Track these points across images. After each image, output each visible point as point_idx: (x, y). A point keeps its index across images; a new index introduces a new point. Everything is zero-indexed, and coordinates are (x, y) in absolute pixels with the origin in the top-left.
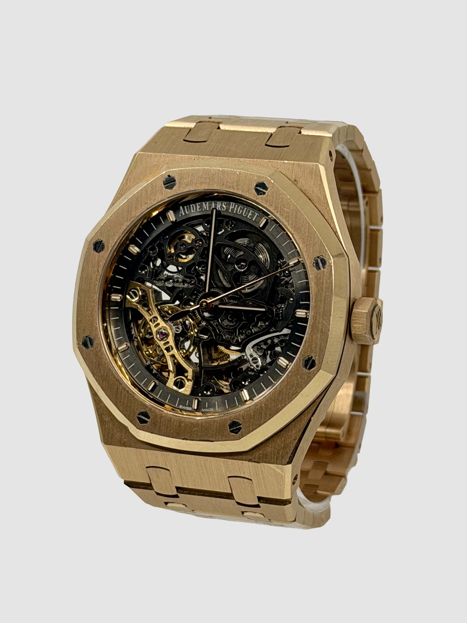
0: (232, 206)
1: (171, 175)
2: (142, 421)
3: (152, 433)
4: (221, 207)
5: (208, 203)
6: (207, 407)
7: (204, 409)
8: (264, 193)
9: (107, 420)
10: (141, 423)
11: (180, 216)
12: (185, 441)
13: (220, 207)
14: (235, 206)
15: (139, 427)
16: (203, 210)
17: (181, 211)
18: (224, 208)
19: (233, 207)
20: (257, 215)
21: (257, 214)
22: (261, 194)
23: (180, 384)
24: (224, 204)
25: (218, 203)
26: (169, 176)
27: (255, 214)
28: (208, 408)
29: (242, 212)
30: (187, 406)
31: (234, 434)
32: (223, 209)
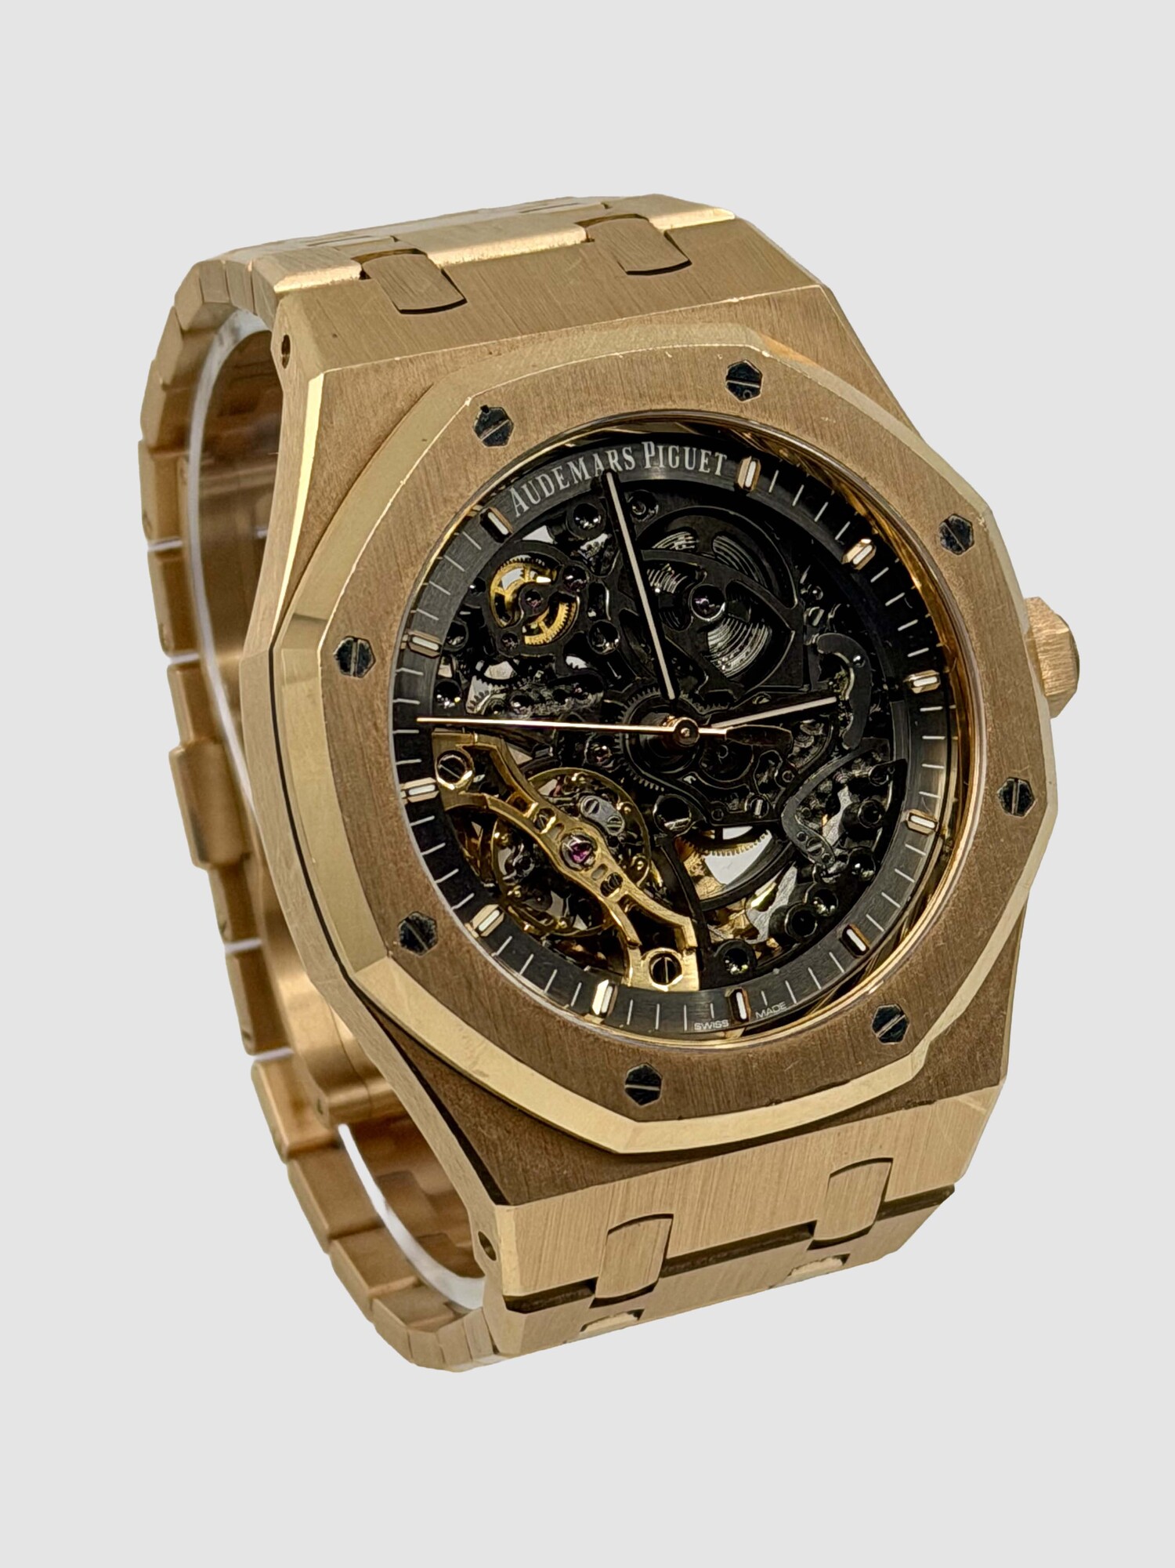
0: (650, 452)
1: (489, 406)
2: (643, 1097)
3: (680, 1118)
4: (622, 461)
5: (581, 460)
6: (766, 1003)
7: (760, 1012)
8: (756, 392)
9: (495, 1137)
10: (641, 1104)
11: (518, 515)
12: (774, 1107)
13: (619, 462)
14: (657, 450)
15: (641, 1116)
16: (576, 482)
17: (517, 502)
18: (629, 464)
19: (653, 454)
20: (723, 458)
21: (721, 456)
22: (748, 396)
23: (665, 970)
24: (627, 452)
25: (609, 453)
26: (485, 409)
27: (718, 457)
28: (770, 1006)
29: (682, 461)
30: (715, 1020)
31: (893, 1043)
32: (627, 468)
